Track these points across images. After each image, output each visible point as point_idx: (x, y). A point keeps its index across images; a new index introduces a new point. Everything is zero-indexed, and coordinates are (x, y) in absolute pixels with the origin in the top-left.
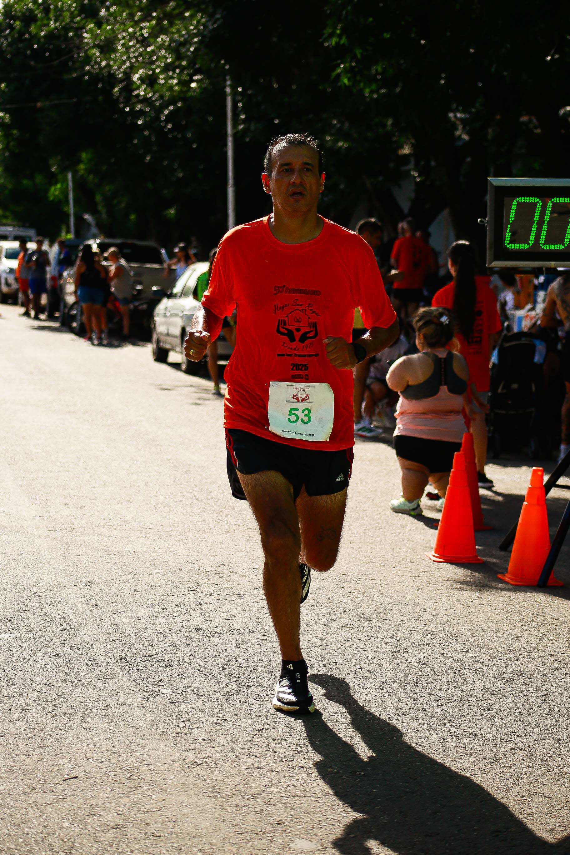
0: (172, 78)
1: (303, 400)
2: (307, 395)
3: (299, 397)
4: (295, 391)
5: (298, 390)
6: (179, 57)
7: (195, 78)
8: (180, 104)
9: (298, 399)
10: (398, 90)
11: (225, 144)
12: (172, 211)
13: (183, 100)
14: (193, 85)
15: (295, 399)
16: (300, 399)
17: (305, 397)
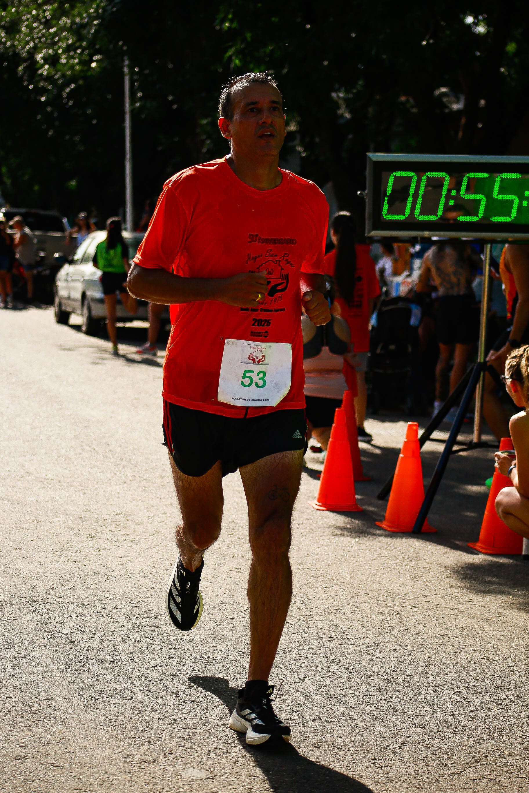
0: (73, 58)
1: (259, 362)
2: (263, 356)
3: (255, 358)
4: (252, 351)
5: (255, 350)
6: (80, 38)
7: (96, 58)
8: (81, 82)
9: (254, 360)
10: (285, 71)
11: (123, 121)
12: (73, 183)
13: (85, 78)
14: (94, 65)
15: (251, 359)
16: (257, 360)
17: (261, 358)
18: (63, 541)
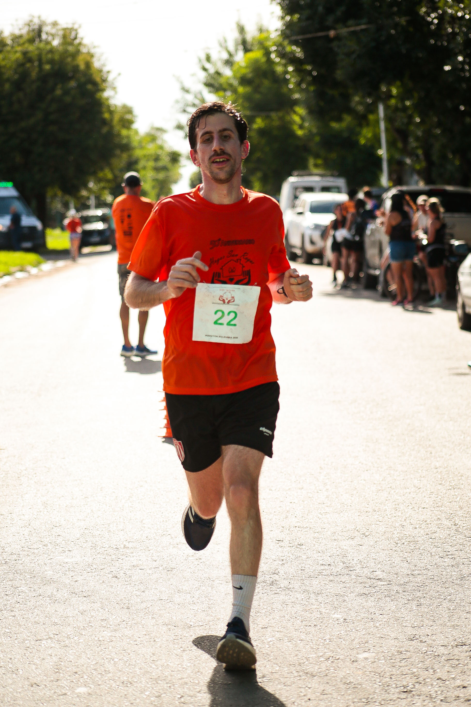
18: (361, 699)
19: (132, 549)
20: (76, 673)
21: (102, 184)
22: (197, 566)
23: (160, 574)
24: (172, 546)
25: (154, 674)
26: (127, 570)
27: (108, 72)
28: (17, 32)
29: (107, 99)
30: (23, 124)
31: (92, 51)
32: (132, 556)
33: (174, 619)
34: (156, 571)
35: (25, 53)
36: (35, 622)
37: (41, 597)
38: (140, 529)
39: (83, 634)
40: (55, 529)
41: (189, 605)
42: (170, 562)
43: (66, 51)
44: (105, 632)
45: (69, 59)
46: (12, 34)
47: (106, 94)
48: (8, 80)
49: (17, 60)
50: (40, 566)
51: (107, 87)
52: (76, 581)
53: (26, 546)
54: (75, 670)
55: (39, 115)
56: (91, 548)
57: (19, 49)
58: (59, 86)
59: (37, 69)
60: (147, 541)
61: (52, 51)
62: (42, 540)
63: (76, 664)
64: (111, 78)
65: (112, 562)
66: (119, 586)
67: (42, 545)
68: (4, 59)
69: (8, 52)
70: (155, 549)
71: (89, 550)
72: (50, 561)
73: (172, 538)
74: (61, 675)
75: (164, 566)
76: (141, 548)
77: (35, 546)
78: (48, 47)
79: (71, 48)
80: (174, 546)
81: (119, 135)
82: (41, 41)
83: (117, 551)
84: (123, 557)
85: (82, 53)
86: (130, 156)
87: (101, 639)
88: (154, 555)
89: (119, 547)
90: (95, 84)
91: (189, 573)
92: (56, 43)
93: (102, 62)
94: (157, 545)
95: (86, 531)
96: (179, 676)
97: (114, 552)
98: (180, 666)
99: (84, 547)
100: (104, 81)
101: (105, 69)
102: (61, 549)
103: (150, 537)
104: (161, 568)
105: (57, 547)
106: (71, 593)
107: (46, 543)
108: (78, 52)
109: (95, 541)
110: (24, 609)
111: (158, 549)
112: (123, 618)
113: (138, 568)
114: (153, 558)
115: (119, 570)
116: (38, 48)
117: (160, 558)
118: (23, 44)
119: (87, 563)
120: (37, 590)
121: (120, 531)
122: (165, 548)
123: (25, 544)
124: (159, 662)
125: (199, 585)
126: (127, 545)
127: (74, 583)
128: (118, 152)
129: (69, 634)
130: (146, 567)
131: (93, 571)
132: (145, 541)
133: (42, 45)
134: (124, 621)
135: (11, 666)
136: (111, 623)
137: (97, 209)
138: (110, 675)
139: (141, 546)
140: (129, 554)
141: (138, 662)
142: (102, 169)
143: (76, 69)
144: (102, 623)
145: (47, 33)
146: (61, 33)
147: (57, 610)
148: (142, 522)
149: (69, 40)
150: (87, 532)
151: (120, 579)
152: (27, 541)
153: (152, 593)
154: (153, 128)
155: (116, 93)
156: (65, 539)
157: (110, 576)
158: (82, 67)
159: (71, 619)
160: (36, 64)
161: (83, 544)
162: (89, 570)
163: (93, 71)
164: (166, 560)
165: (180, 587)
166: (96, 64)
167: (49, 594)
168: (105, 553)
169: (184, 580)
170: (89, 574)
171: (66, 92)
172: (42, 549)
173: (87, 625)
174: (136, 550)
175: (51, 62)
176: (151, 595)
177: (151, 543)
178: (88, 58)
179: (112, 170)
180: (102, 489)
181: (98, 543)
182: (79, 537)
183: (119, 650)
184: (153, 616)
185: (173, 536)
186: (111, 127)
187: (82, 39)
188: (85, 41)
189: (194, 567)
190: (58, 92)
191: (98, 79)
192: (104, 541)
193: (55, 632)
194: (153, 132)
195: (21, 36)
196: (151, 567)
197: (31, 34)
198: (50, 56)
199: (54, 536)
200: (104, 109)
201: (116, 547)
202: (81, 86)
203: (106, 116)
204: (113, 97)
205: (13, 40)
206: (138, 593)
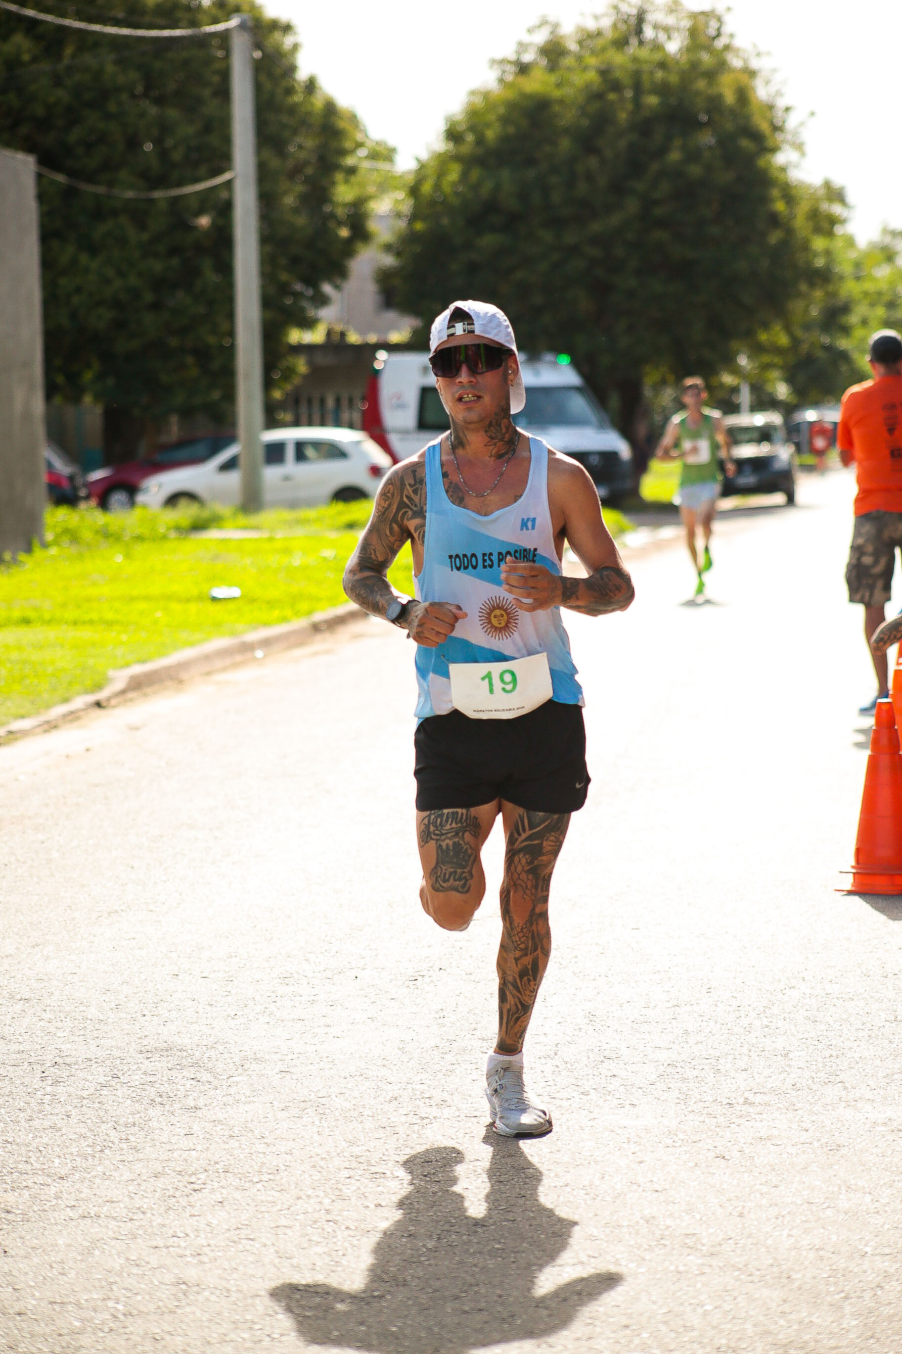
19: (760, 1106)
20: (627, 1327)
21: (766, 359)
22: (892, 1144)
23: (813, 1156)
24: (843, 1104)
25: (780, 1337)
26: (747, 1145)
27: (787, 109)
28: (591, 25)
29: (783, 169)
30: (596, 227)
31: (754, 64)
32: (758, 1119)
33: (833, 1240)
34: (805, 1149)
35: (604, 73)
36: (553, 1233)
37: (568, 1189)
38: (781, 1069)
39: (648, 1257)
40: (607, 1064)
41: (867, 1216)
42: (837, 1134)
43: (694, 65)
44: (690, 1257)
45: (701, 84)
46: (581, 29)
47: (781, 158)
48: (566, 131)
49: (588, 86)
50: (572, 1132)
51: (783, 142)
52: (641, 1162)
53: (546, 1094)
54: (625, 1321)
55: (632, 206)
56: (678, 1101)
57: (592, 61)
58: (677, 142)
59: (630, 106)
60: (794, 1092)
61: (663, 65)
62: (579, 1084)
63: (629, 1311)
64: (792, 122)
65: (718, 1129)
66: (727, 1175)
67: (578, 1093)
68: (559, 85)
69: (569, 69)
70: (808, 1107)
71: (673, 1106)
72: (591, 1123)
73: (845, 1088)
74: (598, 1330)
75: (824, 1141)
76: (778, 1105)
77: (564, 1094)
78: (657, 57)
79: (706, 58)
80: (849, 1103)
81: (806, 247)
82: (641, 43)
83: (730, 1109)
84: (741, 1121)
85: (731, 70)
86: (833, 295)
87: (681, 1268)
88: (805, 1119)
89: (734, 1101)
90: (757, 137)
91: (874, 1156)
92: (673, 47)
93: (772, 89)
94: (813, 1101)
95: (670, 1070)
96: (832, 1343)
97: (724, 1111)
98: (835, 1324)
99: (662, 1098)
100: (777, 128)
101: (781, 103)
102: (616, 1102)
103: (801, 1086)
104: (816, 1144)
105: (608, 1098)
106: (629, 1184)
107: (587, 1088)
108: (722, 66)
109: (686, 1089)
110: (534, 1209)
111: (814, 1109)
112: (729, 1233)
113: (769, 1143)
114: (803, 1124)
115: (730, 1144)
116: (635, 60)
117: (817, 1125)
118: (604, 50)
119: (666, 1130)
120: (561, 1174)
121: (740, 1071)
122: (830, 1107)
123: (545, 1090)
124: (793, 1316)
125: (892, 1178)
126: (751, 1098)
127: (636, 1165)
128: (803, 287)
129: (618, 1256)
130: (785, 1141)
131: (676, 1145)
132: (789, 1091)
133: (644, 53)
134: (730, 1239)
135: (500, 1309)
136: (704, 1241)
137: (754, 413)
138: (695, 1334)
139: (781, 1101)
140: (753, 1115)
141: (752, 1313)
142: (766, 326)
143: (715, 104)
144: (687, 1241)
145: (656, 27)
146: (686, 24)
147: (598, 1213)
148: (786, 1055)
149: (702, 39)
150: (673, 1071)
151: (730, 1161)
152: (548, 1083)
153: (793, 1190)
154: (886, 231)
155: (803, 154)
156: (625, 1084)
157: (711, 1155)
158: (730, 98)
159: (625, 1230)
160: (629, 94)
161: (661, 1093)
162: (670, 1142)
163: (754, 108)
164: (828, 1129)
165: (853, 1182)
166: (762, 92)
167: (586, 1183)
168: (705, 1112)
169: (861, 1168)
170: (669, 1149)
171: (693, 156)
172: (578, 1100)
173: (655, 1243)
174: (769, 1108)
175: (663, 90)
176: (791, 1194)
177: (801, 1097)
178: (744, 79)
179: (788, 328)
180: (709, 990)
181: (691, 1093)
182: (654, 1081)
183: (716, 1291)
184: (790, 1233)
185: (847, 1085)
186: (790, 231)
187: (732, 36)
188: (738, 43)
189: (885, 1145)
190: (675, 156)
191: (764, 127)
192: (704, 1089)
193: (591, 1253)
194: (888, 240)
195: (599, 34)
196: (796, 1141)
197: (623, 27)
198: (659, 75)
199: (603, 1076)
200: (775, 193)
201: (728, 1101)
202: (726, 143)
203: (780, 206)
204: (797, 166)
205: (580, 43)
206: (764, 1189)
